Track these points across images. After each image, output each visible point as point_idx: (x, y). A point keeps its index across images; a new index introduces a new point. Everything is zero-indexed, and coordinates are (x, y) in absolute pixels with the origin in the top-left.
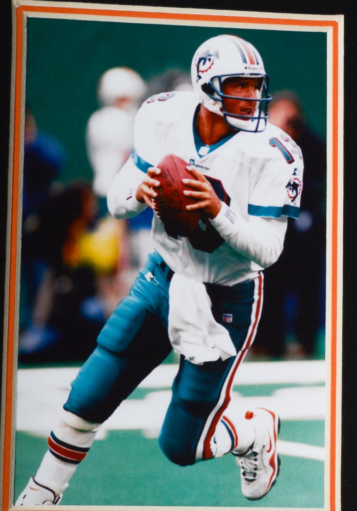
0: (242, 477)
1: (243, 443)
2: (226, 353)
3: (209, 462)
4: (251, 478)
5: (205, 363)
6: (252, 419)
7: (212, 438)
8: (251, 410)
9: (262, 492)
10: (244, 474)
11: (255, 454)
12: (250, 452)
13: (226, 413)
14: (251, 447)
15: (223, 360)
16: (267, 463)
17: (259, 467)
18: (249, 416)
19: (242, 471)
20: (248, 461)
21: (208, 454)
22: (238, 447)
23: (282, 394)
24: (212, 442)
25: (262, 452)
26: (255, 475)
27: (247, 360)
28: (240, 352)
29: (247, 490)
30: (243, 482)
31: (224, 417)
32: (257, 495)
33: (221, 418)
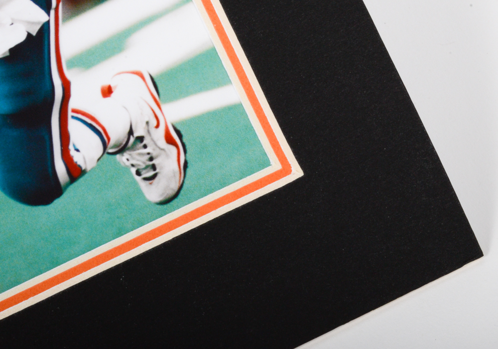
0: (138, 178)
1: (117, 134)
2: (33, 23)
3: (81, 181)
4: (151, 173)
5: (11, 50)
6: (113, 95)
7: (71, 147)
8: (106, 83)
9: (175, 186)
10: (138, 173)
11: (141, 139)
12: (132, 140)
13: (73, 104)
14: (131, 132)
15: (34, 34)
16: (162, 143)
17: (154, 154)
18: (107, 92)
19: (133, 170)
20: (134, 153)
21: (75, 172)
22: (112, 142)
23: (138, 40)
24: (73, 152)
25: (149, 132)
26: (154, 167)
27: (67, 18)
28: (52, 12)
29: (153, 193)
30: (143, 185)
31: (74, 111)
32: (171, 192)
33: (70, 114)
